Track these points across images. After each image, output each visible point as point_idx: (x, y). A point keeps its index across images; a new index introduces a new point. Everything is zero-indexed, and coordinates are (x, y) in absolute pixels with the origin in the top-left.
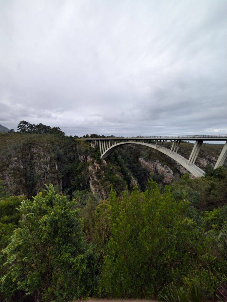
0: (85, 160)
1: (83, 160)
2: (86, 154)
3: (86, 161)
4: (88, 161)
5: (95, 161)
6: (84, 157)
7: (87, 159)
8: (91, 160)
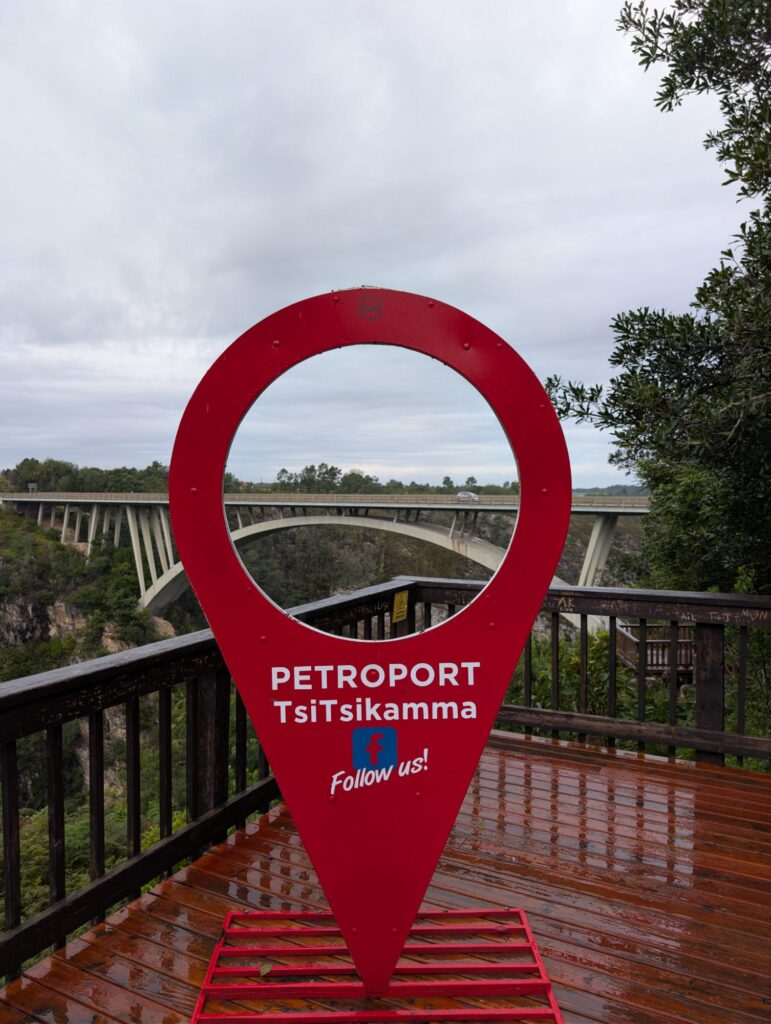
0: (33, 630)
1: (22, 633)
2: (44, 592)
3: (38, 633)
4: (53, 632)
5: (109, 628)
6: (23, 609)
7: (44, 619)
8: (81, 624)
